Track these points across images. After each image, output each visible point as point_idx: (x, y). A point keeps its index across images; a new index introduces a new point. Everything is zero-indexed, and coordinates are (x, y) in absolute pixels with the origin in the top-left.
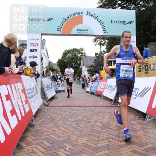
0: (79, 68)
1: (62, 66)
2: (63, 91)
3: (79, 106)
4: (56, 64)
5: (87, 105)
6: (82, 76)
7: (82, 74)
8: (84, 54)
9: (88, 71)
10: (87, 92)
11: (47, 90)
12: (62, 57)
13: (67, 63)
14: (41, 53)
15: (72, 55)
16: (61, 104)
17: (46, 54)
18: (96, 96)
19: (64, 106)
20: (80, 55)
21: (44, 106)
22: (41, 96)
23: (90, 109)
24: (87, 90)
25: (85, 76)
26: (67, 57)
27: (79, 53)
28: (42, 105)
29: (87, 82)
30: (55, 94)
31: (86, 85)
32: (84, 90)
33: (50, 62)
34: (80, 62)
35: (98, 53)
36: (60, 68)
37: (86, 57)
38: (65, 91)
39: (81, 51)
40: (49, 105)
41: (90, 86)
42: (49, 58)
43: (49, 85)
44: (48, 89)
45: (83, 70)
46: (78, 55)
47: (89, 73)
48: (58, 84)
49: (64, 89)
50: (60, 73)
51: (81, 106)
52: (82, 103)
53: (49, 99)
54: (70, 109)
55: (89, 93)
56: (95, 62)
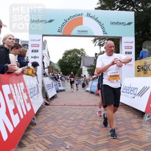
0: (79, 68)
1: (63, 66)
2: (64, 90)
3: (79, 105)
4: (57, 64)
5: (87, 104)
6: (83, 75)
7: (82, 73)
8: (84, 54)
9: (88, 70)
10: (87, 91)
11: (48, 90)
12: (63, 58)
13: (68, 63)
14: (42, 54)
15: (73, 56)
16: (61, 103)
17: (47, 55)
18: (96, 95)
19: (65, 105)
20: (80, 55)
21: (45, 105)
22: (42, 95)
23: (90, 108)
24: (87, 90)
25: (85, 76)
26: (68, 57)
27: (80, 54)
28: (43, 104)
29: (87, 82)
30: (56, 93)
31: (86, 84)
32: (85, 89)
33: (51, 62)
34: (80, 62)
35: (98, 54)
36: (61, 68)
37: (86, 57)
38: (66, 90)
39: (81, 52)
40: (50, 104)
41: (90, 86)
42: (50, 58)
43: (50, 84)
44: (50, 89)
45: (83, 70)
46: (78, 55)
47: (89, 73)
48: (59, 84)
49: (64, 89)
50: (61, 73)
51: (81, 105)
52: (82, 102)
53: (50, 98)
54: (70, 108)
55: (89, 92)
56: (94, 62)
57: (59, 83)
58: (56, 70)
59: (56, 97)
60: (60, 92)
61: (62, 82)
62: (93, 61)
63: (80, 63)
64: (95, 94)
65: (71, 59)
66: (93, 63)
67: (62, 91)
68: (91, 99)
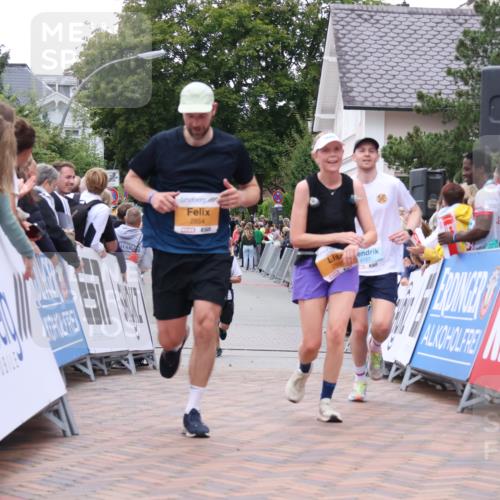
2: (143, 360)
18: (476, 410)
26: (178, 9)
34: (314, 69)
37: (376, 12)
41: (414, 316)
48: (86, 290)
49: (143, 345)
55: (406, 381)
56: (462, 66)
57: (92, 279)
58: (60, 149)
59: (60, 425)
60: (98, 373)
61: (123, 269)
62: (452, 50)
63: (305, 72)
64: (463, 402)
65: (211, 29)
66: (449, 72)
67: (124, 370)
68: (420, 447)
